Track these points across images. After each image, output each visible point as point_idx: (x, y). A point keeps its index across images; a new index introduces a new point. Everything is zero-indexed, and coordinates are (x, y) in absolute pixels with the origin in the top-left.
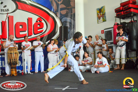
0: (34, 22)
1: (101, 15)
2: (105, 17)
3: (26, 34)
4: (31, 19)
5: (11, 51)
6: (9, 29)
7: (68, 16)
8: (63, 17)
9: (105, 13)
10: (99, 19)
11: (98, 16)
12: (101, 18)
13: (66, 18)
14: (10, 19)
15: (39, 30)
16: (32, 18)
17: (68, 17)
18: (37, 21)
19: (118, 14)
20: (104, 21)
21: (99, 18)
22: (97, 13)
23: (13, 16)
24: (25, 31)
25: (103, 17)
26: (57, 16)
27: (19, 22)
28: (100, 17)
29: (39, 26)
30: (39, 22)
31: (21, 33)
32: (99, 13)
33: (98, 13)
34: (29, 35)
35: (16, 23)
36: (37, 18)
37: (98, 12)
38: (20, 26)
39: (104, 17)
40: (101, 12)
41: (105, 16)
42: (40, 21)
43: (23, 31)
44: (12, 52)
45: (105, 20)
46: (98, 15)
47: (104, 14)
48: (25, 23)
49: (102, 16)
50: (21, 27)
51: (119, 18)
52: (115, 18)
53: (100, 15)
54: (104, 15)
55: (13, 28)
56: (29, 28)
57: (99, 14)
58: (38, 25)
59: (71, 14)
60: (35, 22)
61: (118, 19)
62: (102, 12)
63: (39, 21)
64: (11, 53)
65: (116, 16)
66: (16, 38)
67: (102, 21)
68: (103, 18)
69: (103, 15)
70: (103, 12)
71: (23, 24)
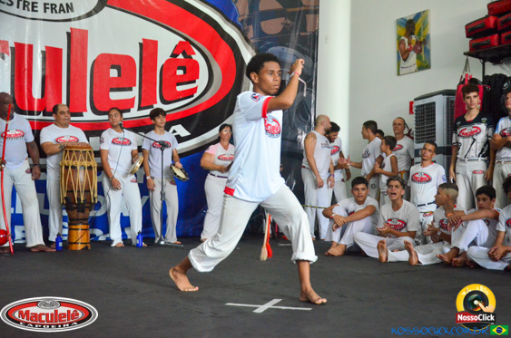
0: (163, 56)
1: (412, 46)
2: (428, 52)
3: (133, 99)
4: (155, 43)
5: (74, 159)
6: (72, 78)
7: (288, 42)
8: (269, 43)
9: (428, 36)
10: (405, 60)
11: (402, 46)
12: (413, 57)
13: (279, 48)
14: (77, 41)
15: (180, 88)
16: (157, 42)
17: (288, 47)
18: (174, 55)
19: (475, 42)
20: (424, 65)
21: (403, 55)
22: (399, 37)
23: (87, 31)
24: (131, 89)
25: (421, 51)
26: (247, 40)
27: (110, 55)
28: (409, 51)
29: (180, 72)
30: (181, 57)
31: (114, 96)
32: (406, 35)
33: (403, 38)
34: (143, 105)
35: (95, 58)
36: (177, 43)
37: (403, 31)
38: (113, 67)
39: (423, 54)
40: (413, 34)
41: (425, 48)
42: (188, 57)
43: (121, 86)
44: (78, 163)
45: (425, 62)
46: (400, 42)
47: (422, 39)
48: (130, 59)
49: (415, 49)
50: (114, 73)
51: (480, 58)
52: (465, 57)
53: (409, 44)
54: (421, 47)
55: (86, 76)
56: (143, 77)
57: (406, 40)
58: (179, 68)
59: (302, 34)
60: (168, 57)
61: (478, 60)
62: (416, 32)
63: (184, 54)
64: (73, 167)
65: (467, 50)
66: (95, 111)
67: (416, 67)
68: (419, 58)
69: (419, 43)
70: (419, 34)
71: (121, 62)
